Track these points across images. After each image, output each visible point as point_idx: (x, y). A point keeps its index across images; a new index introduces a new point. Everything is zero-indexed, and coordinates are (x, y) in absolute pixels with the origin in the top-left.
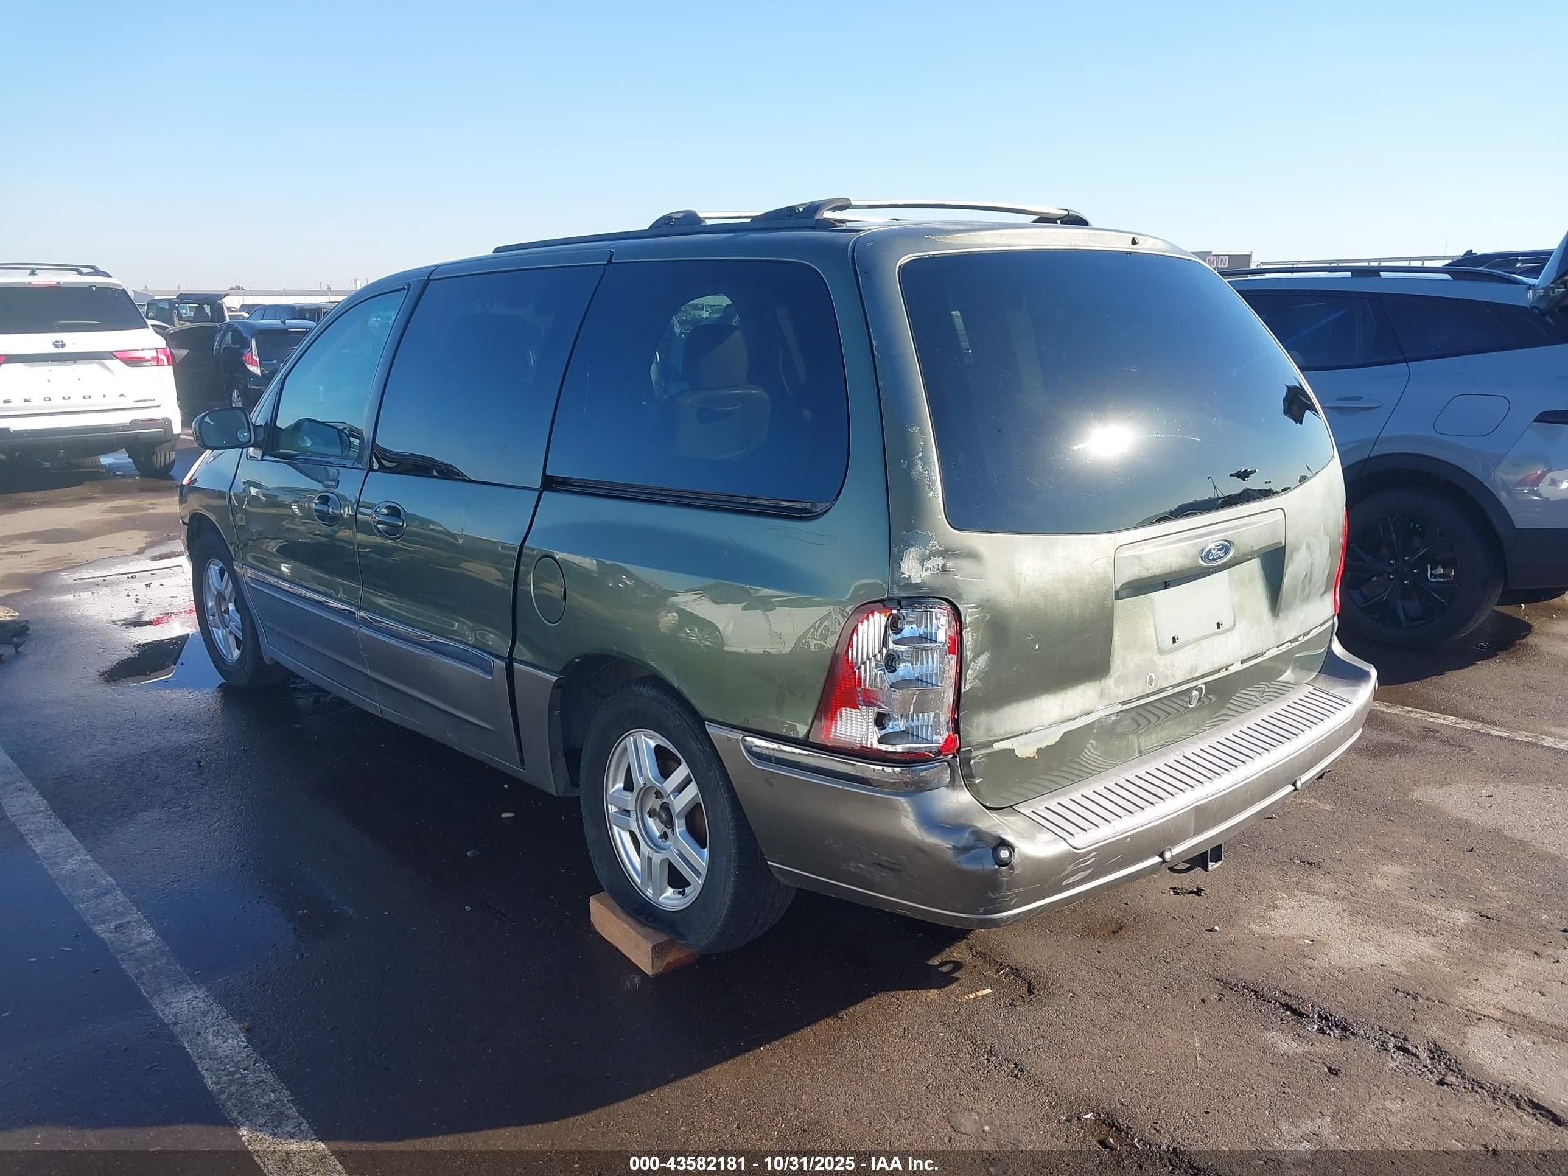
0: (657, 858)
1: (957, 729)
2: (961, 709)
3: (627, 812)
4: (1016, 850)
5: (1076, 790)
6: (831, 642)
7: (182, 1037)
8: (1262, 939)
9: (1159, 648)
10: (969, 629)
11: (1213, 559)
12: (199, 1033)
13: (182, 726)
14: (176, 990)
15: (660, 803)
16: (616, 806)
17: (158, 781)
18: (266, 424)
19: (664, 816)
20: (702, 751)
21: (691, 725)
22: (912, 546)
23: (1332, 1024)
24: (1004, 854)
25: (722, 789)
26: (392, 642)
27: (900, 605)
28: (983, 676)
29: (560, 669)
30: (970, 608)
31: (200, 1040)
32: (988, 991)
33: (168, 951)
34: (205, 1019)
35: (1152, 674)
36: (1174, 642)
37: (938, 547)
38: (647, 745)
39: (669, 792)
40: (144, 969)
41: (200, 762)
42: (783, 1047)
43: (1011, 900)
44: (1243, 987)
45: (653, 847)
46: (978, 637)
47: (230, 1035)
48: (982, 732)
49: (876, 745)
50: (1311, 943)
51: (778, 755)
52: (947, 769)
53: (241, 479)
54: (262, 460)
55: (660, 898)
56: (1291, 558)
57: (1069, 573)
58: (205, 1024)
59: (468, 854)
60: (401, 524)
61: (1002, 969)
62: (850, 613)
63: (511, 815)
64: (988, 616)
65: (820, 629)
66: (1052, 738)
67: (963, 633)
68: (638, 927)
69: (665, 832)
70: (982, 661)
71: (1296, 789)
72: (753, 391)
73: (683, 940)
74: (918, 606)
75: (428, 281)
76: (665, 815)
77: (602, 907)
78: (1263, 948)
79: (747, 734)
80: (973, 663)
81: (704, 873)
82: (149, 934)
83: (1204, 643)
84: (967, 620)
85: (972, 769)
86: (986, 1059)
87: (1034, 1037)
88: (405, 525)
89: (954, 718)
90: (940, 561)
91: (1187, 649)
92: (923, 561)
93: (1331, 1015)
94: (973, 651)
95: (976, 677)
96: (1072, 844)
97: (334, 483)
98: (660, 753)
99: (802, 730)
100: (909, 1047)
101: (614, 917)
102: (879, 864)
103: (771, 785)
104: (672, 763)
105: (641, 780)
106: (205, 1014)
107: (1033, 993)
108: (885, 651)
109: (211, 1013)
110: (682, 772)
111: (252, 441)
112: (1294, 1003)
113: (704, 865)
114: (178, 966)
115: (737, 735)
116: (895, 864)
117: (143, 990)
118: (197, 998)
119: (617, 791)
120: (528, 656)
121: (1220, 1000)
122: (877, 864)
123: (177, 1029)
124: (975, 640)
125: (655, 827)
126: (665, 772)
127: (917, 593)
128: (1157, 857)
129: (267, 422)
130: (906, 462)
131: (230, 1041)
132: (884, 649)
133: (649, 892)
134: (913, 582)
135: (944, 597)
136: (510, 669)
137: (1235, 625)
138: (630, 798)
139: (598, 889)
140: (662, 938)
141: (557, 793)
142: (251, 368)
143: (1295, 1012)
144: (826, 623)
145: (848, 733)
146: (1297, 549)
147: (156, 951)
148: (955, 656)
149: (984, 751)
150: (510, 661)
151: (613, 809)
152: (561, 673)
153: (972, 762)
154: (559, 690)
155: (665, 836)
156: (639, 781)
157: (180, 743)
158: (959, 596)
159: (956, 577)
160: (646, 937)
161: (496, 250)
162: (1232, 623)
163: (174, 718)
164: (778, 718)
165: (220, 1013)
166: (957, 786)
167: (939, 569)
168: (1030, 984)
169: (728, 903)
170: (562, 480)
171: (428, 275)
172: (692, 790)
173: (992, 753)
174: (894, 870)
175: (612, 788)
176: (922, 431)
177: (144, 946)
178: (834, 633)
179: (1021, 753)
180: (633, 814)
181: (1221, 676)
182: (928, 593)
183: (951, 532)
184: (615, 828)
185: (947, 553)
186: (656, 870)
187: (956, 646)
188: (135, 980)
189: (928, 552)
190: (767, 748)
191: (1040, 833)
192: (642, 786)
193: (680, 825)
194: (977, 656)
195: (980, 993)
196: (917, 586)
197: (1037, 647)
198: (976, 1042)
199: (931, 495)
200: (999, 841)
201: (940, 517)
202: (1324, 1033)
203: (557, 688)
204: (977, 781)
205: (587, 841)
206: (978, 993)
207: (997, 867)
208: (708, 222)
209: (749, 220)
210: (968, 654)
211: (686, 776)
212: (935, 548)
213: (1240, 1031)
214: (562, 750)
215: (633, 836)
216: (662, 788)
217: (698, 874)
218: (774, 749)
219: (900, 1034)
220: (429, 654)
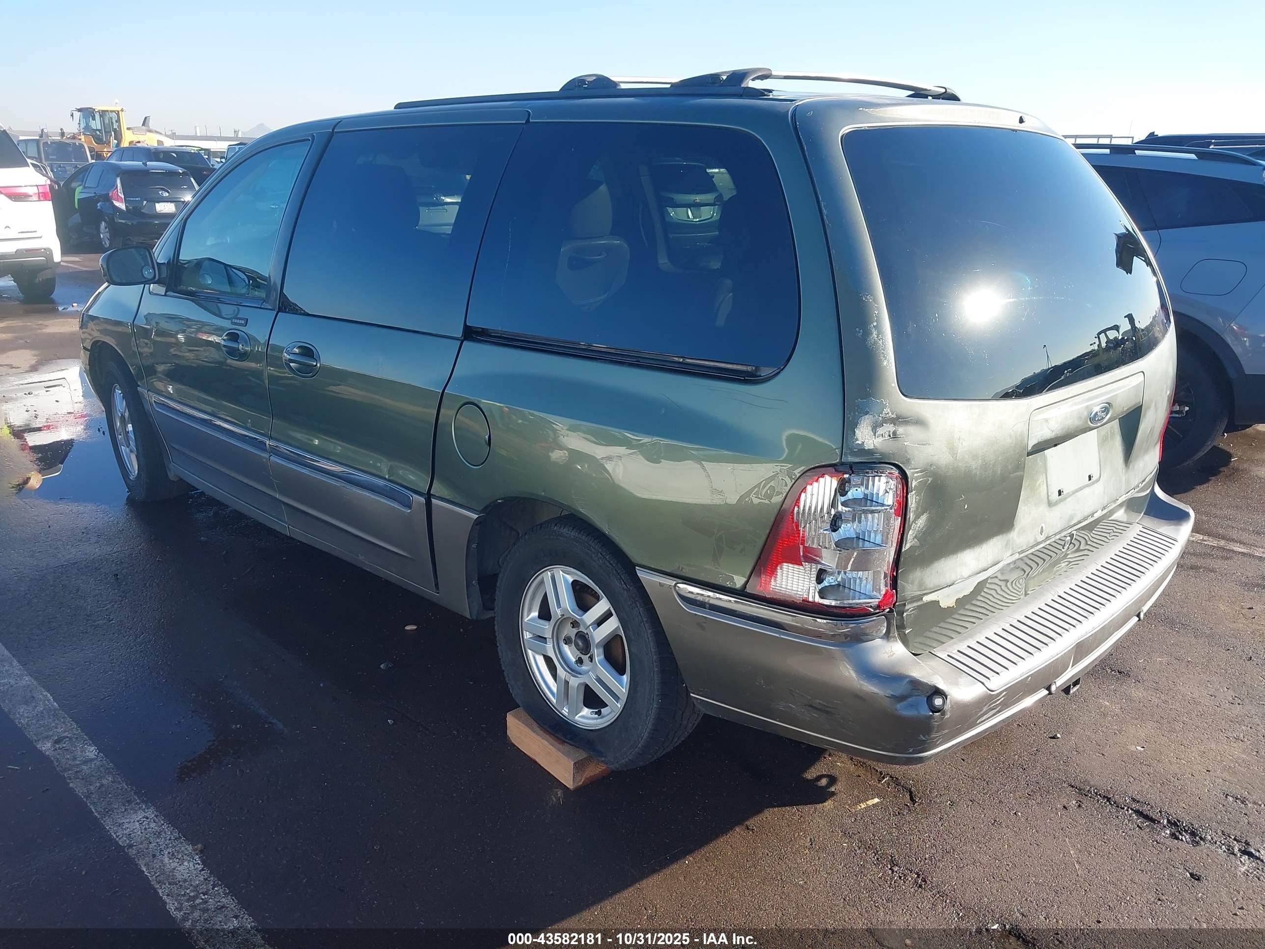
0: (574, 682)
1: (894, 583)
2: (901, 566)
3: (543, 639)
4: (948, 697)
5: (980, 633)
6: (777, 499)
7: (139, 860)
8: (1099, 745)
9: (1049, 501)
10: (914, 492)
11: (1098, 420)
12: (154, 856)
13: (93, 540)
14: (126, 810)
15: (576, 631)
16: (530, 633)
17: (79, 593)
18: (169, 262)
19: (580, 644)
20: (627, 590)
21: (614, 565)
22: (867, 413)
23: (1181, 829)
24: (938, 702)
25: (646, 625)
26: (304, 471)
27: (851, 470)
28: (923, 537)
29: (481, 508)
30: (917, 472)
31: (156, 863)
32: (876, 800)
33: (113, 769)
34: (158, 841)
35: (1043, 525)
36: (1060, 494)
37: (890, 414)
38: (566, 580)
39: (589, 624)
40: (92, 787)
41: (117, 575)
42: (706, 860)
43: (937, 741)
44: (1096, 793)
45: (570, 671)
46: (920, 500)
47: (185, 857)
48: (915, 588)
49: (818, 599)
50: (1142, 749)
51: (712, 602)
52: (884, 622)
53: (144, 311)
54: (165, 295)
55: (577, 717)
56: (1145, 414)
57: (995, 437)
58: (159, 845)
59: (382, 666)
60: (315, 364)
61: (884, 778)
62: (798, 475)
63: (415, 627)
64: (930, 479)
65: (766, 489)
66: (968, 588)
67: (909, 496)
68: (556, 744)
69: (580, 658)
70: (922, 522)
71: (1140, 620)
72: (616, 242)
73: (603, 757)
74: (870, 471)
75: (332, 134)
76: (584, 643)
77: (520, 723)
78: (1103, 755)
79: (680, 581)
80: (914, 524)
81: (624, 698)
82: (91, 751)
83: (1079, 494)
84: (913, 484)
85: (904, 621)
86: (890, 869)
87: (927, 846)
88: (318, 365)
89: (893, 575)
90: (891, 428)
91: (1068, 500)
92: (875, 428)
93: (1179, 821)
94: (915, 512)
95: (915, 537)
96: (989, 688)
97: (243, 322)
98: (578, 589)
99: (739, 581)
100: (819, 859)
101: (532, 734)
102: (811, 706)
103: (703, 629)
104: (591, 599)
105: (559, 612)
106: (158, 834)
107: (916, 802)
108: (833, 512)
109: (163, 833)
110: (603, 606)
111: (156, 279)
112: (1145, 809)
113: (624, 691)
114: (124, 785)
115: (670, 582)
116: (827, 707)
117: (93, 810)
118: (147, 818)
119: (532, 620)
120: (445, 492)
121: (1079, 806)
122: (809, 706)
123: (132, 852)
124: (917, 503)
125: (570, 653)
126: (584, 606)
127: (867, 459)
128: (1045, 690)
129: (170, 260)
130: (861, 331)
131: (186, 863)
132: (833, 510)
133: (565, 711)
134: (866, 448)
135: (894, 462)
136: (429, 504)
137: (1100, 477)
138: (547, 628)
139: (512, 705)
140: (582, 755)
141: (471, 616)
142: (117, 204)
143: (1147, 817)
144: (772, 483)
145: (789, 587)
146: (1149, 408)
147: (101, 769)
148: (900, 518)
149: (915, 604)
150: (429, 497)
151: (527, 635)
152: (481, 512)
153: (905, 614)
154: (479, 526)
155: (580, 661)
156: (556, 612)
157: (95, 555)
158: (908, 461)
159: (906, 443)
160: (567, 755)
161: (399, 106)
162: (1099, 475)
163: (86, 531)
164: (713, 568)
165: (171, 834)
166: (892, 637)
167: (890, 436)
168: (911, 793)
169: (650, 727)
170: (481, 330)
171: (332, 128)
172: (613, 624)
173: (922, 605)
174: (827, 712)
175: (528, 617)
176: (875, 300)
177: (89, 764)
178: (779, 493)
179: (943, 604)
180: (549, 641)
181: (1088, 522)
182: (881, 458)
183: (903, 399)
184: (530, 652)
185: (899, 420)
186: (572, 692)
187: (902, 509)
188: (85, 799)
189: (881, 418)
190: (702, 595)
191: (961, 678)
192: (560, 617)
193: (598, 655)
194: (917, 517)
195: (870, 803)
196: (870, 452)
197: (966, 507)
198: (877, 852)
199: (885, 363)
200: (934, 690)
201: (893, 385)
202: (1177, 838)
203: (477, 525)
204: (907, 632)
205: (502, 663)
206: (868, 803)
207: (931, 713)
208: (623, 86)
209: (668, 86)
210: (911, 516)
211: (606, 612)
212: (887, 415)
213: (1106, 838)
214: (477, 578)
215: (548, 660)
216: (582, 620)
217: (617, 698)
218: (709, 596)
219: (808, 844)
220: (343, 485)
